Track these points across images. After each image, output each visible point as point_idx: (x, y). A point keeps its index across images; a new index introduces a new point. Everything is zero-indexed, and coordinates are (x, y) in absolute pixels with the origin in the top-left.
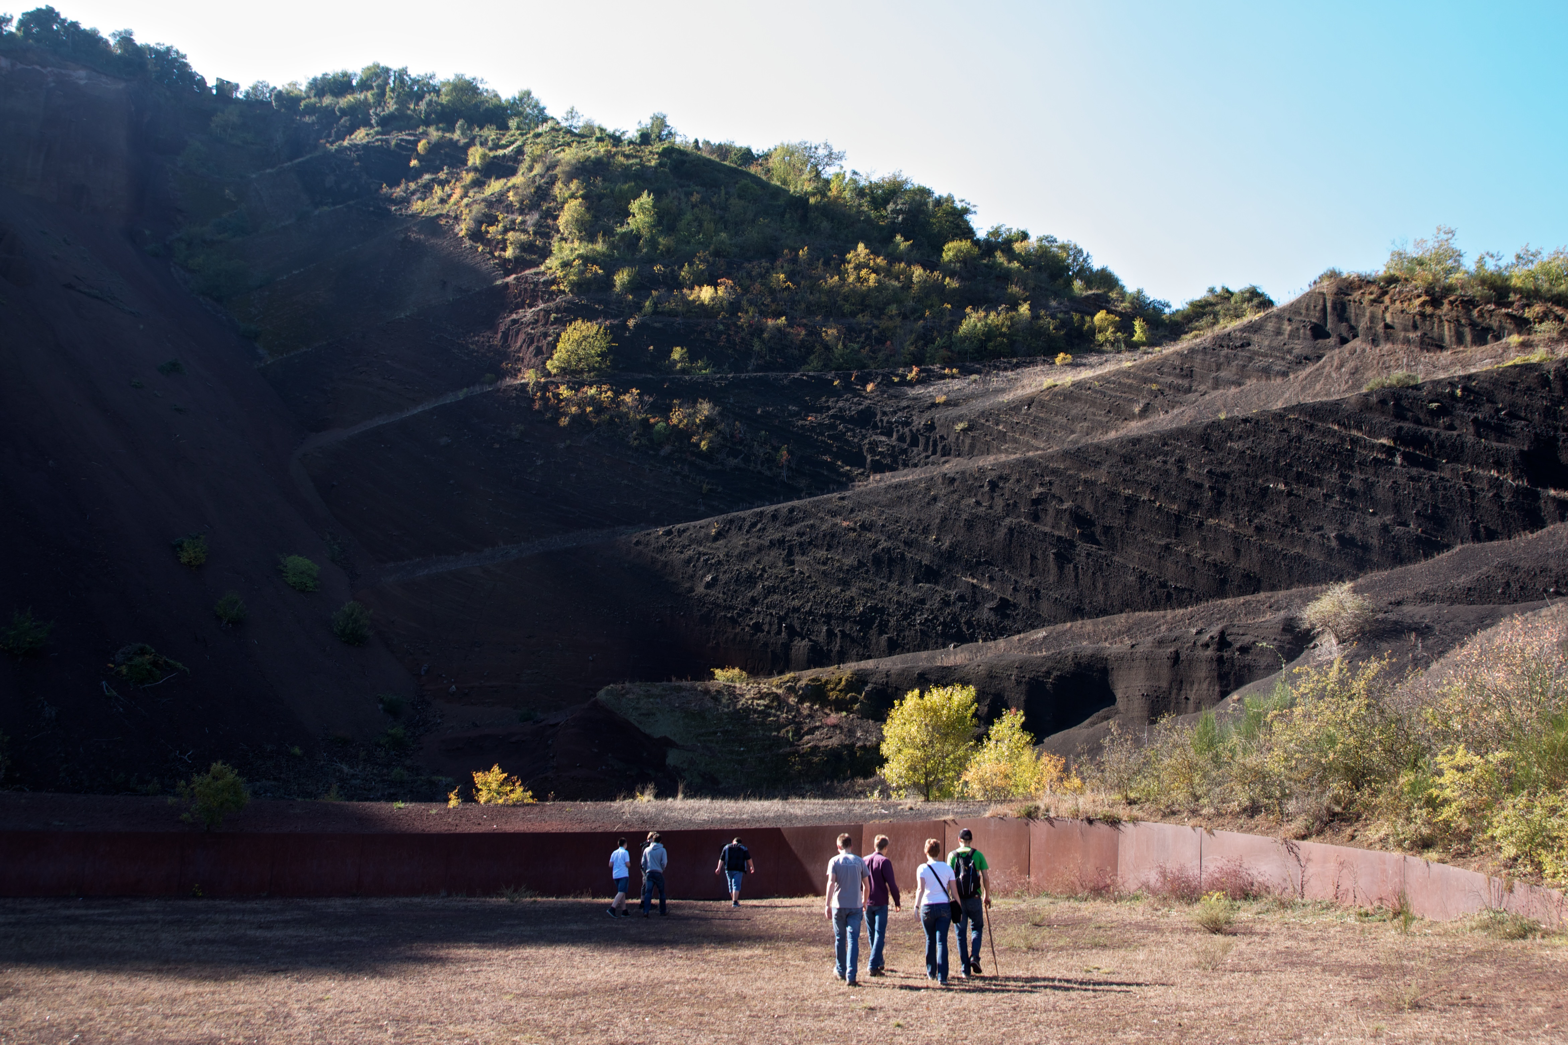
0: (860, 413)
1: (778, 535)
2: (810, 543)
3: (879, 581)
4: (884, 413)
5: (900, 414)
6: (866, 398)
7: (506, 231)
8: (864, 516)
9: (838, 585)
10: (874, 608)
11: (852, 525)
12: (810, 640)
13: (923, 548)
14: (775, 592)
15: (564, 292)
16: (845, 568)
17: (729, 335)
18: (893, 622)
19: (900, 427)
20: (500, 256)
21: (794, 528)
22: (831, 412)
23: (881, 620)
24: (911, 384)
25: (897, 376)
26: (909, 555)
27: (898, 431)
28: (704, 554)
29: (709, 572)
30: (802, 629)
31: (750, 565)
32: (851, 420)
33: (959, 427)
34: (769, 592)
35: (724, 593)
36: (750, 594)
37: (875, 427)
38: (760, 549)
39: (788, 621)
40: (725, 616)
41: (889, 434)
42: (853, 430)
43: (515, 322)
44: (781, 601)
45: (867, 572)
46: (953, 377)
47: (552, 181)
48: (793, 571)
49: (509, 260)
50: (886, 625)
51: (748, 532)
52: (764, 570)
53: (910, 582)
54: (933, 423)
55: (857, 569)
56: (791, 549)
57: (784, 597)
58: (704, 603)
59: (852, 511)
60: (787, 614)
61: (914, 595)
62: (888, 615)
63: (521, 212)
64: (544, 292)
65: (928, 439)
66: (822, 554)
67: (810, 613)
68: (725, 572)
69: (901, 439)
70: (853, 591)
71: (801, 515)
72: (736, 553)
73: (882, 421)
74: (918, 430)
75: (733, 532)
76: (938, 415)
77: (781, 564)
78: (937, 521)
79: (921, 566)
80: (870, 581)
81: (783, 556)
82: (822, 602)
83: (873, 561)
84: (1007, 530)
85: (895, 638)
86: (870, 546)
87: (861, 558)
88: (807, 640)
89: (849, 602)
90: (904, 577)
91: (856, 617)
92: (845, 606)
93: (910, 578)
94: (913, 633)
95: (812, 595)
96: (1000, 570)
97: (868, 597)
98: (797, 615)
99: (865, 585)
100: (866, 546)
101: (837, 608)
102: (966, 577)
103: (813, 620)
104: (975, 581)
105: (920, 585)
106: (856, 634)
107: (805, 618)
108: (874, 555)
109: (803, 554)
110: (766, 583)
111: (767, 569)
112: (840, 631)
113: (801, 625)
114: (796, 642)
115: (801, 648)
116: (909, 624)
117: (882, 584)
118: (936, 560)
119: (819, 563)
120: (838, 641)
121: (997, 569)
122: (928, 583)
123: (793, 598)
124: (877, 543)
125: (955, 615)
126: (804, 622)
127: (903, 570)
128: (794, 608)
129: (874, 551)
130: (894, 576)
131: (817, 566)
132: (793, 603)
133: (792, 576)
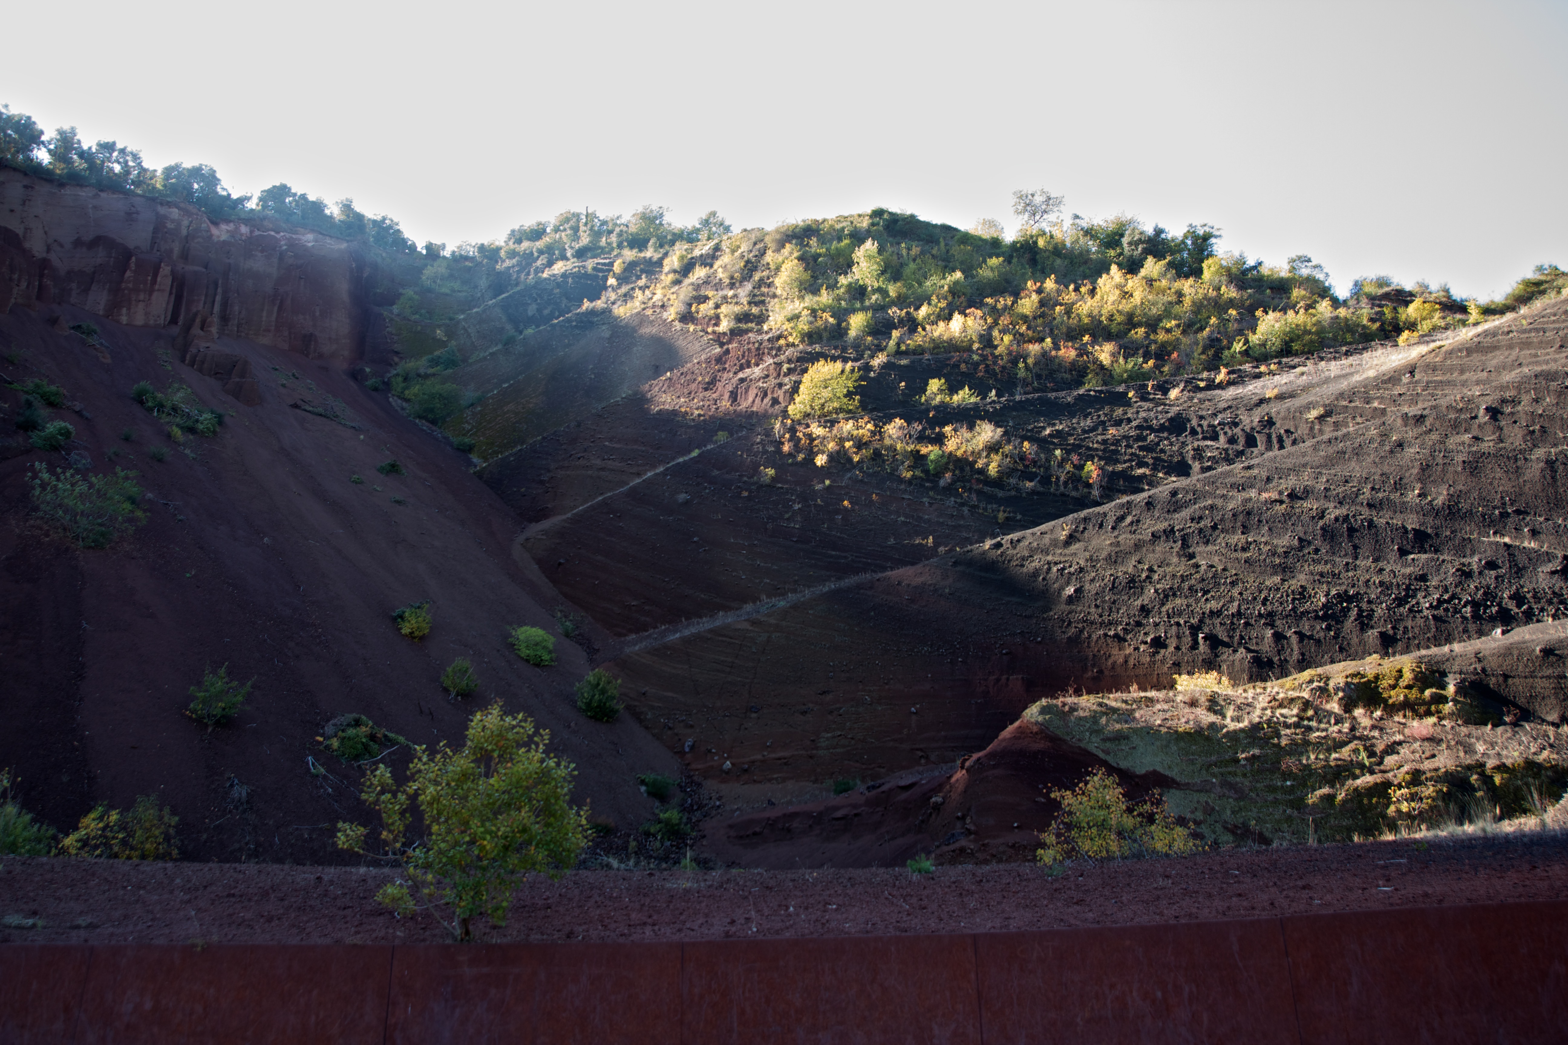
0: (1171, 420)
1: (1162, 526)
2: (1214, 528)
3: (1341, 561)
4: (1201, 418)
5: (1220, 416)
6: (1173, 405)
7: (717, 306)
8: (1290, 483)
9: (1275, 573)
10: (1343, 597)
11: (1274, 495)
12: (1249, 650)
13: (1403, 508)
14: (1174, 595)
15: (793, 345)
16: (1280, 550)
17: (987, 366)
18: (1380, 611)
19: (1227, 429)
20: (714, 332)
21: (1185, 513)
22: (1134, 424)
23: (1361, 610)
24: (1221, 386)
25: (1202, 380)
26: (1383, 521)
27: (1225, 433)
28: (1056, 563)
29: (1068, 583)
30: (1231, 637)
31: (1129, 566)
32: (1162, 428)
33: (1314, 414)
34: (1166, 596)
35: (1097, 606)
36: (1139, 603)
37: (1194, 432)
38: (1138, 546)
39: (1206, 630)
40: (1106, 635)
41: (1215, 438)
42: (1167, 439)
43: (742, 380)
44: (1188, 606)
45: (1317, 551)
46: (1272, 373)
47: (763, 253)
48: (1197, 566)
49: (724, 334)
50: (1370, 617)
51: (1113, 528)
52: (1151, 570)
53: (1393, 556)
54: (1270, 418)
55: (1301, 548)
56: (1184, 539)
57: (1191, 600)
58: (1070, 623)
59: (1269, 480)
60: (1201, 621)
61: (1408, 570)
62: (1370, 602)
63: (732, 286)
64: (771, 349)
65: (1269, 436)
66: (1237, 538)
67: (1239, 614)
68: (1092, 580)
69: (1232, 440)
70: (1301, 579)
71: (1190, 496)
72: (1104, 554)
73: (1200, 426)
74: (1252, 429)
75: (1091, 530)
76: (1274, 409)
77: (1175, 560)
78: (1415, 471)
79: (1406, 531)
80: (1326, 563)
81: (1177, 549)
82: (1255, 599)
83: (1323, 535)
84: (1542, 465)
85: (1391, 632)
86: (1313, 517)
87: (1301, 535)
88: (1242, 650)
89: (1300, 594)
90: (1381, 551)
91: (1316, 611)
92: (1294, 599)
93: (1392, 550)
94: (1420, 622)
95: (1235, 592)
96: (1547, 520)
97: (1329, 582)
98: (1219, 620)
99: (1320, 568)
100: (1305, 518)
101: (1281, 603)
102: (1488, 536)
103: (1247, 624)
104: (1507, 540)
105: (1412, 556)
106: (1322, 634)
107: (1232, 623)
108: (1322, 528)
109: (1207, 543)
110: (1158, 586)
111: (1155, 568)
112: (1295, 632)
113: (1228, 632)
114: (1225, 657)
115: (1237, 663)
116: (1411, 610)
117: (1347, 564)
118: (1430, 520)
119: (1235, 551)
120: (1295, 647)
121: (1542, 519)
122: (1425, 552)
123: (1207, 600)
124: (1323, 512)
125: (1488, 588)
126: (1233, 628)
127: (1377, 541)
128: (1211, 612)
129: (1321, 523)
130: (1364, 551)
131: (1234, 555)
132: (1209, 606)
133: (1197, 572)
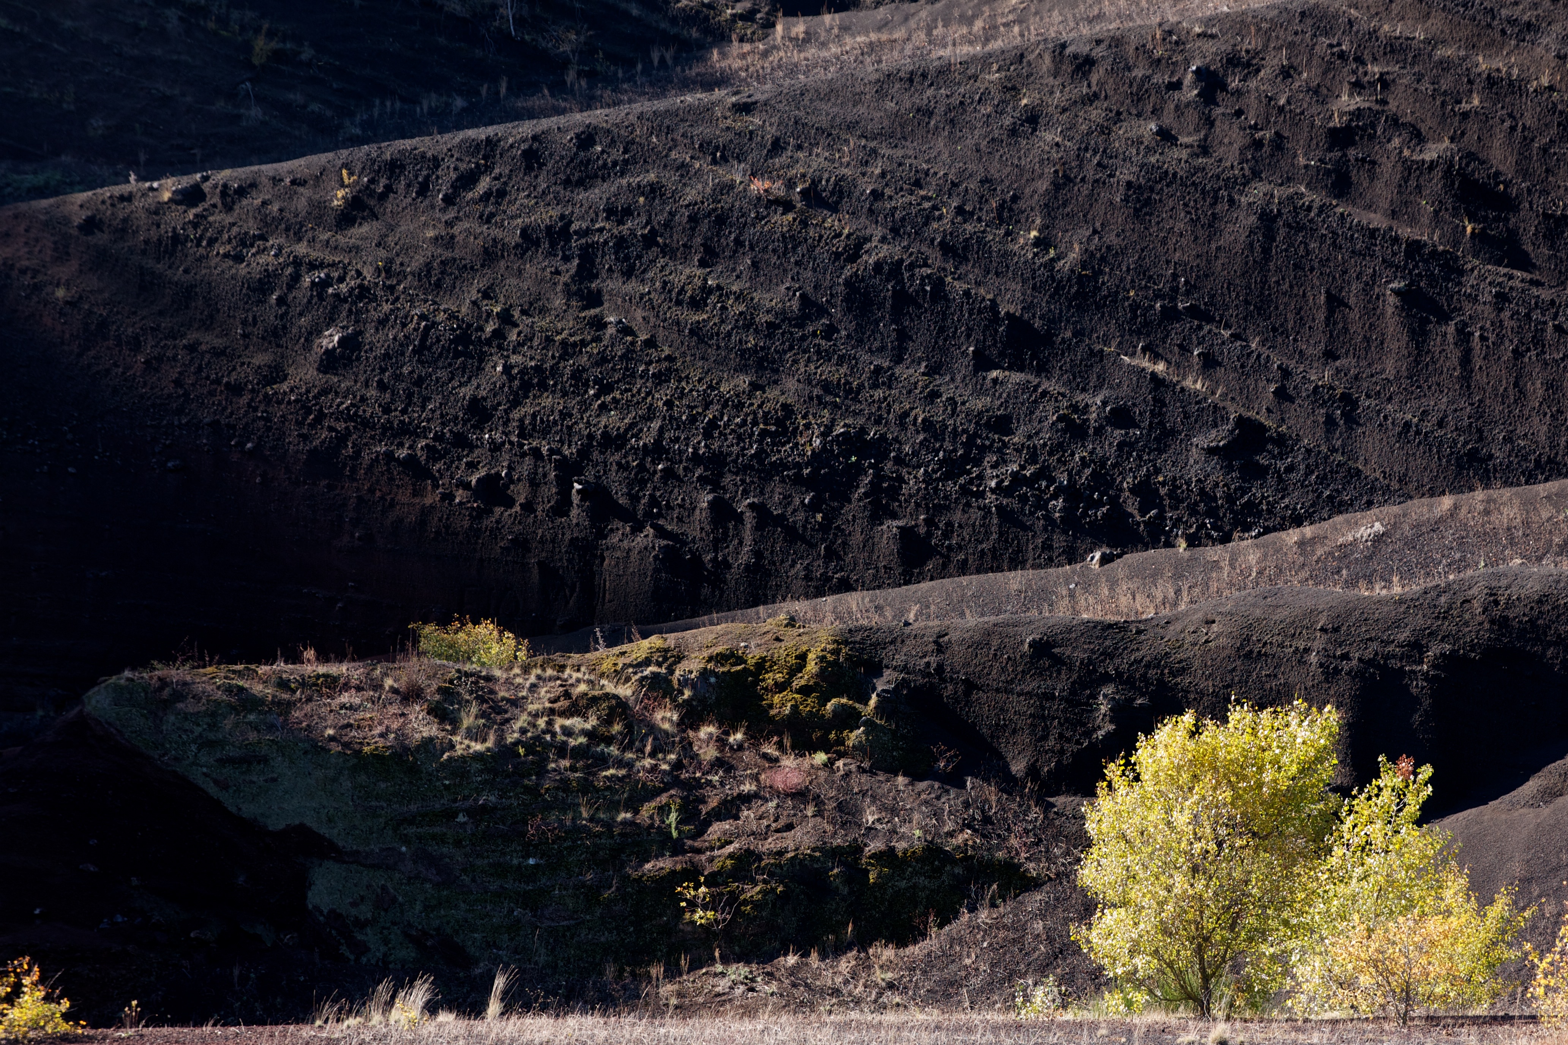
3: (868, 361)
8: (813, 163)
9: (742, 369)
11: (775, 186)
12: (661, 532)
13: (1003, 266)
14: (543, 386)
16: (763, 318)
23: (879, 477)
26: (960, 287)
28: (312, 263)
29: (334, 320)
30: (635, 499)
31: (461, 303)
34: (526, 387)
36: (468, 391)
39: (590, 474)
40: (390, 456)
44: (565, 414)
45: (830, 332)
48: (599, 324)
50: (894, 492)
52: (506, 318)
53: (963, 366)
55: (801, 321)
57: (575, 404)
58: (323, 415)
60: (584, 453)
61: (978, 404)
62: (899, 461)
66: (686, 273)
67: (657, 450)
68: (382, 323)
72: (416, 262)
75: (403, 199)
77: (558, 302)
78: (1043, 185)
79: (997, 319)
80: (840, 363)
81: (565, 278)
82: (693, 419)
83: (847, 299)
84: (1253, 219)
85: (922, 530)
86: (837, 255)
87: (809, 289)
88: (649, 530)
89: (779, 422)
90: (945, 351)
91: (798, 466)
92: (764, 433)
93: (964, 354)
94: (976, 515)
95: (660, 397)
96: (1235, 337)
97: (836, 406)
98: (617, 457)
99: (828, 371)
100: (822, 254)
101: (740, 438)
102: (1133, 355)
103: (669, 473)
104: (1160, 367)
105: (994, 374)
106: (801, 516)
107: (641, 467)
108: (848, 283)
109: (628, 274)
110: (514, 359)
111: (516, 314)
112: (751, 506)
113: (630, 486)
114: (614, 539)
115: (634, 555)
116: (964, 490)
117: (878, 370)
118: (1042, 302)
119: (679, 303)
120: (748, 536)
121: (1226, 334)
122: (1021, 370)
123: (603, 407)
124: (859, 246)
125: (1103, 464)
126: (641, 477)
127: (942, 330)
128: (605, 434)
129: (848, 272)
130: (916, 348)
131: (676, 312)
132: (604, 421)
133: (597, 339)
